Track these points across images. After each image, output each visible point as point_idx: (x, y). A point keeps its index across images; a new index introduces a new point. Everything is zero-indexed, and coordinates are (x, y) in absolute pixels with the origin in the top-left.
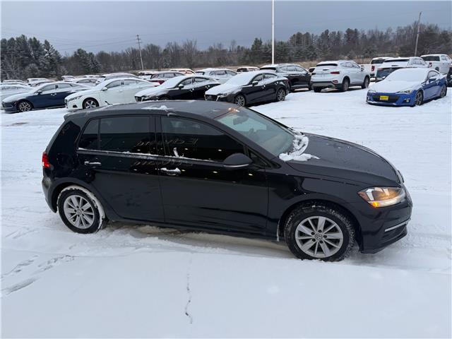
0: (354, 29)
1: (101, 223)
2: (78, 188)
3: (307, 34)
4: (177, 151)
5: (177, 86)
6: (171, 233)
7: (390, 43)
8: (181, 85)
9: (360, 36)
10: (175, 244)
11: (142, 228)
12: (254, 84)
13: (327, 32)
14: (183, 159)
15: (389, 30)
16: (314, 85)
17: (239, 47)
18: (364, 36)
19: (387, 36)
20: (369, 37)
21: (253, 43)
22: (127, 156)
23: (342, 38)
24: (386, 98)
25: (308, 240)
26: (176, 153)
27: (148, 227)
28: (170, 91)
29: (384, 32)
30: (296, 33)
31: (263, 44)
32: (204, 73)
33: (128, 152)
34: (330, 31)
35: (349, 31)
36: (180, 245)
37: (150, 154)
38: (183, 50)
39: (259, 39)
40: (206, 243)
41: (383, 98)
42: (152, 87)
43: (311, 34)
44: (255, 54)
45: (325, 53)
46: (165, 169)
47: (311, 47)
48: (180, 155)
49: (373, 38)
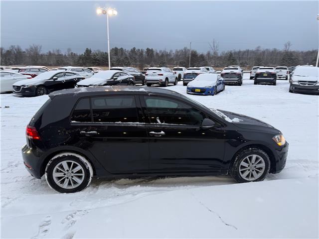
0: (151, 49)
1: (90, 182)
2: (70, 154)
3: (122, 48)
4: (160, 119)
5: (52, 78)
6: (142, 181)
7: (172, 59)
8: (55, 78)
9: (155, 53)
10: (155, 188)
11: (118, 182)
12: (114, 79)
13: (134, 48)
14: (165, 125)
15: (171, 51)
16: (148, 82)
17: (72, 53)
18: (157, 54)
19: (170, 55)
20: (160, 54)
21: (84, 51)
22: (120, 125)
23: (144, 54)
24: (199, 91)
25: (246, 170)
26: (158, 121)
27: (123, 180)
28: (46, 82)
29: (169, 52)
30: (114, 48)
31: (92, 52)
32: (66, 70)
33: (120, 122)
34: (137, 49)
35: (148, 50)
36: (159, 188)
37: (138, 123)
38: (24, 52)
39: (89, 49)
40: (174, 184)
41: (197, 90)
42: (25, 79)
43: (124, 49)
44: (87, 59)
45: (136, 62)
46: (153, 132)
47: (126, 58)
48: (162, 122)
49: (163, 55)
